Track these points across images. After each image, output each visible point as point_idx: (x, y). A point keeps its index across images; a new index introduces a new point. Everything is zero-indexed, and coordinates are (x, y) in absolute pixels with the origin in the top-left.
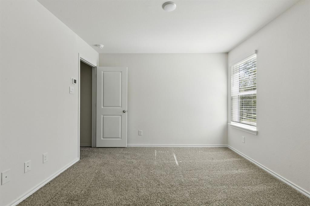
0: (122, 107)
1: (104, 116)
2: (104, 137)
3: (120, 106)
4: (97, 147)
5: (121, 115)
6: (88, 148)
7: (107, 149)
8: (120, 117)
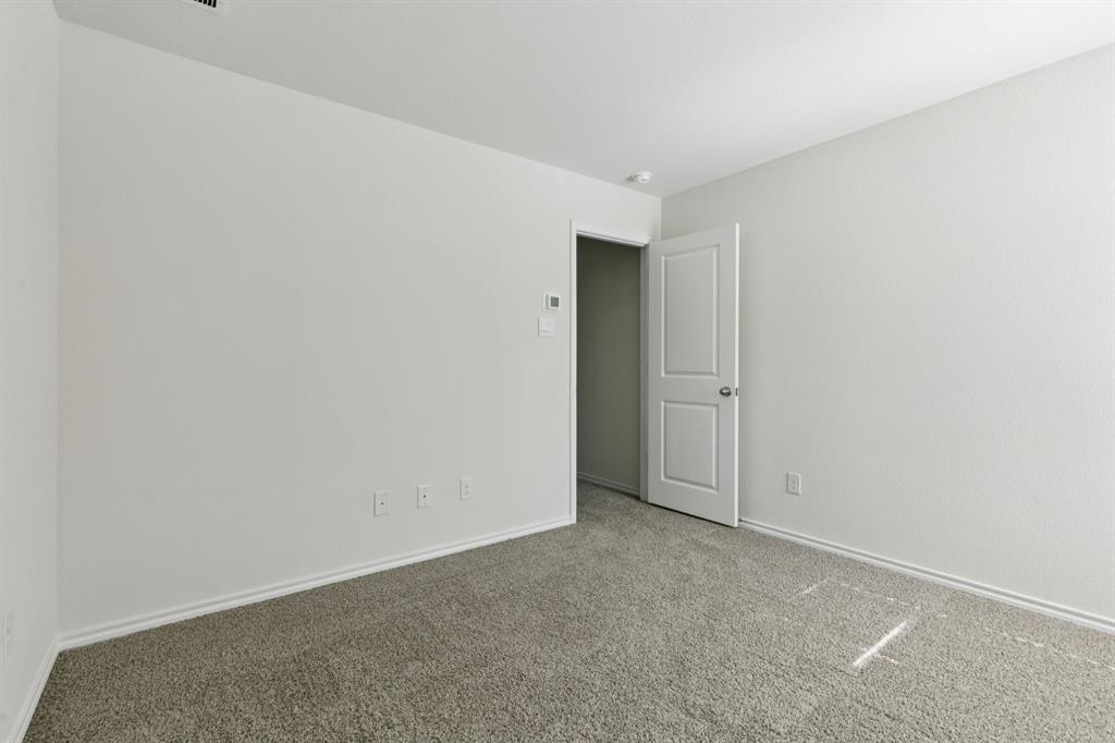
0: (718, 375)
1: (670, 405)
2: (668, 474)
3: (714, 371)
4: (650, 501)
5: (717, 406)
6: (627, 499)
7: (673, 516)
8: (714, 410)
